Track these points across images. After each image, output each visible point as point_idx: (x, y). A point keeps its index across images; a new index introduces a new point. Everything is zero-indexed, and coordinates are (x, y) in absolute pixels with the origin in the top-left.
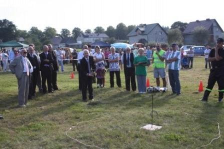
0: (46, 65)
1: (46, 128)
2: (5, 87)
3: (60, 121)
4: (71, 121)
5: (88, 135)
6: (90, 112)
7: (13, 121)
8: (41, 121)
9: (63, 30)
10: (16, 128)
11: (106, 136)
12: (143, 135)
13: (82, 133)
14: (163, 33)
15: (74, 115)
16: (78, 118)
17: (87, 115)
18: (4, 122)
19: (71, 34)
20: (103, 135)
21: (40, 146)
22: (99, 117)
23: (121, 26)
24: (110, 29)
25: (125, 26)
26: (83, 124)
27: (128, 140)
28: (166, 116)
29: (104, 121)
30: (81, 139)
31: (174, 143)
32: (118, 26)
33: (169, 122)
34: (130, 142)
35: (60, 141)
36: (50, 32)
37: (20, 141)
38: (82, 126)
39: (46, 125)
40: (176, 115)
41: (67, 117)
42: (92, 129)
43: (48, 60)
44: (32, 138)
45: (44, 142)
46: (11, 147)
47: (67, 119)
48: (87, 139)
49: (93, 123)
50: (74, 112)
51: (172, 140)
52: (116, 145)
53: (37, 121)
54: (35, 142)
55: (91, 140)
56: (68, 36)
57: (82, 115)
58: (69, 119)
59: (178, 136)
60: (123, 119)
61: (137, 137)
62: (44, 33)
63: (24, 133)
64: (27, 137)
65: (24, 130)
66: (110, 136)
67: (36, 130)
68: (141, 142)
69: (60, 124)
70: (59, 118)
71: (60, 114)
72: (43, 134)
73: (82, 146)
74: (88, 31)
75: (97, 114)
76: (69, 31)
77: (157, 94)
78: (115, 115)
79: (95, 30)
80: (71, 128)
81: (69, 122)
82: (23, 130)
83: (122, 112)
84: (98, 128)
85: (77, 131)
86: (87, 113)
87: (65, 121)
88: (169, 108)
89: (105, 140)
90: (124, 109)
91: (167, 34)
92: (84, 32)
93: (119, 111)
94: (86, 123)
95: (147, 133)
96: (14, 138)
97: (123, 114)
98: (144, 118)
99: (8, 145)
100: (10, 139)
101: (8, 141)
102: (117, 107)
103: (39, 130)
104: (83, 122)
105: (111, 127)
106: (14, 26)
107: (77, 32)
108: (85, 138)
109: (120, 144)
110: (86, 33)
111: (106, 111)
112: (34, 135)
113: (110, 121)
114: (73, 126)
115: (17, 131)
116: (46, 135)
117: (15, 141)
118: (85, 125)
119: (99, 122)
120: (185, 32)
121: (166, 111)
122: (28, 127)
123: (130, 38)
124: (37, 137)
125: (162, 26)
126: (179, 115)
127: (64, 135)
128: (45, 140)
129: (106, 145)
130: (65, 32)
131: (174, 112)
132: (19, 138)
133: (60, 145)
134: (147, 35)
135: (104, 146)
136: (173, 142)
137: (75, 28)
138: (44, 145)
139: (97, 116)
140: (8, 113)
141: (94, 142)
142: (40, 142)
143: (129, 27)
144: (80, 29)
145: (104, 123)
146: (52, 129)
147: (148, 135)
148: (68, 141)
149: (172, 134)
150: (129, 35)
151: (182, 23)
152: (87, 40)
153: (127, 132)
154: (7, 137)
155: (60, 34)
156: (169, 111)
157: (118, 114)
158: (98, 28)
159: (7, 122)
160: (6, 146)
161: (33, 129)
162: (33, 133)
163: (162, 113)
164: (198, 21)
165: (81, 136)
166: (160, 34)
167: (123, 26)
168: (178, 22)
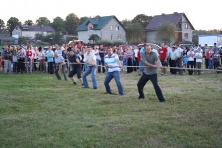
14: (121, 28)
19: (5, 25)
23: (71, 18)
24: (58, 20)
25: (77, 19)
32: (68, 17)
56: (2, 28)
74: (29, 23)
76: (3, 22)
79: (38, 21)
91: (126, 30)
92: (23, 23)
107: (14, 23)
110: (25, 24)
120: (147, 28)
123: (79, 33)
134: (99, 29)
137: (12, 18)
144: (18, 20)
150: (77, 29)
151: (147, 17)
152: (25, 34)
158: (42, 18)
164: (163, 15)
166: (117, 29)
167: (74, 18)
168: (142, 15)
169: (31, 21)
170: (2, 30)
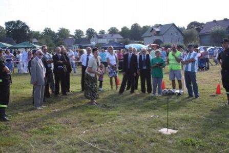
0: (59, 67)
1: (60, 131)
2: (19, 89)
3: (73, 125)
4: (85, 124)
5: (102, 138)
6: (104, 116)
7: (26, 123)
8: (55, 124)
9: (77, 31)
10: (29, 131)
11: (121, 140)
12: (159, 139)
13: (96, 137)
14: (179, 33)
15: (87, 118)
16: (92, 121)
17: (101, 118)
18: (18, 125)
19: (85, 35)
20: (117, 139)
21: (53, 150)
22: (113, 120)
23: (135, 27)
24: (124, 29)
25: (140, 27)
26: (97, 128)
27: (143, 144)
28: (182, 120)
29: (118, 124)
30: (95, 143)
31: (191, 149)
32: (132, 26)
33: (185, 126)
34: (145, 147)
35: (74, 145)
36: (64, 33)
37: (34, 144)
38: (96, 130)
39: (60, 128)
40: (192, 118)
41: (81, 120)
42: (106, 133)
43: (61, 62)
44: (45, 142)
45: (57, 146)
46: (24, 150)
47: (81, 122)
48: (101, 143)
49: (108, 126)
50: (89, 115)
51: (189, 145)
52: (130, 149)
53: (51, 124)
54: (48, 146)
55: (105, 144)
56: (82, 37)
57: (96, 119)
58: (82, 123)
59: (195, 140)
60: (138, 122)
61: (152, 141)
62: (57, 34)
63: (37, 136)
64: (41, 141)
65: (38, 133)
66: (124, 140)
67: (50, 134)
68: (157, 146)
69: (73, 127)
70: (72, 121)
71: (74, 117)
72: (57, 137)
73: (95, 151)
74: (102, 32)
75: (111, 117)
76: (83, 32)
77: (173, 97)
78: (129, 118)
79: (109, 30)
80: (84, 132)
81: (83, 126)
82: (36, 133)
83: (137, 116)
84: (113, 132)
85: (91, 135)
86: (101, 116)
87: (78, 125)
88: (185, 112)
89: (119, 144)
90: (139, 112)
91: (183, 35)
92: (98, 32)
93: (134, 114)
94: (101, 127)
95: (162, 138)
96: (28, 141)
97: (138, 117)
98: (160, 121)
99: (21, 148)
100: (24, 142)
101: (22, 145)
102: (132, 110)
103: (53, 133)
104: (96, 125)
105: (126, 131)
106: (27, 27)
107: (91, 32)
108: (99, 142)
109: (135, 148)
110: (99, 34)
111: (120, 114)
112: (47, 138)
113: (124, 124)
114: (87, 129)
115: (30, 134)
116: (59, 139)
117: (29, 144)
118: (99, 129)
119: (113, 125)
120: (202, 32)
121: (182, 115)
122: (42, 130)
123: (145, 39)
124: (51, 141)
125: (177, 26)
126: (195, 119)
127: (77, 139)
128: (58, 144)
129: (120, 149)
130: (79, 33)
131: (190, 116)
132: (32, 142)
133: (74, 149)
134: (162, 35)
135: (118, 151)
136: (189, 147)
137: (89, 29)
138: (58, 148)
139: (111, 119)
140: (21, 115)
141: (108, 146)
142: (54, 146)
143: (144, 27)
144: (93, 30)
145: (119, 127)
146: (66, 132)
147: (163, 139)
148: (82, 144)
149: (189, 138)
150: (143, 36)
151: (199, 23)
152: (101, 41)
153: (142, 136)
154: (20, 141)
155: (74, 34)
156: (186, 114)
157: (133, 117)
158: (112, 28)
159: (20, 125)
160: (19, 149)
161: (47, 132)
162: (47, 137)
163: (178, 116)
164: (215, 21)
165: (95, 140)
166: (176, 35)
167: (137, 27)
168: (195, 22)
169: (104, 31)
170: (83, 38)
